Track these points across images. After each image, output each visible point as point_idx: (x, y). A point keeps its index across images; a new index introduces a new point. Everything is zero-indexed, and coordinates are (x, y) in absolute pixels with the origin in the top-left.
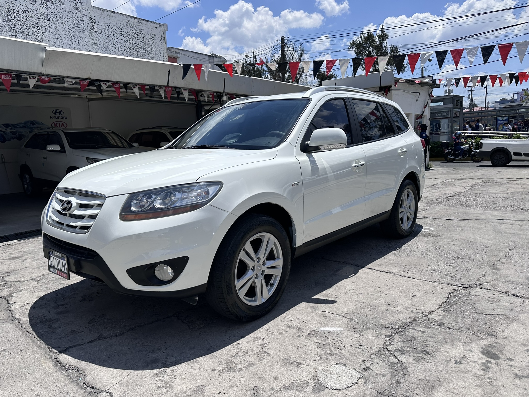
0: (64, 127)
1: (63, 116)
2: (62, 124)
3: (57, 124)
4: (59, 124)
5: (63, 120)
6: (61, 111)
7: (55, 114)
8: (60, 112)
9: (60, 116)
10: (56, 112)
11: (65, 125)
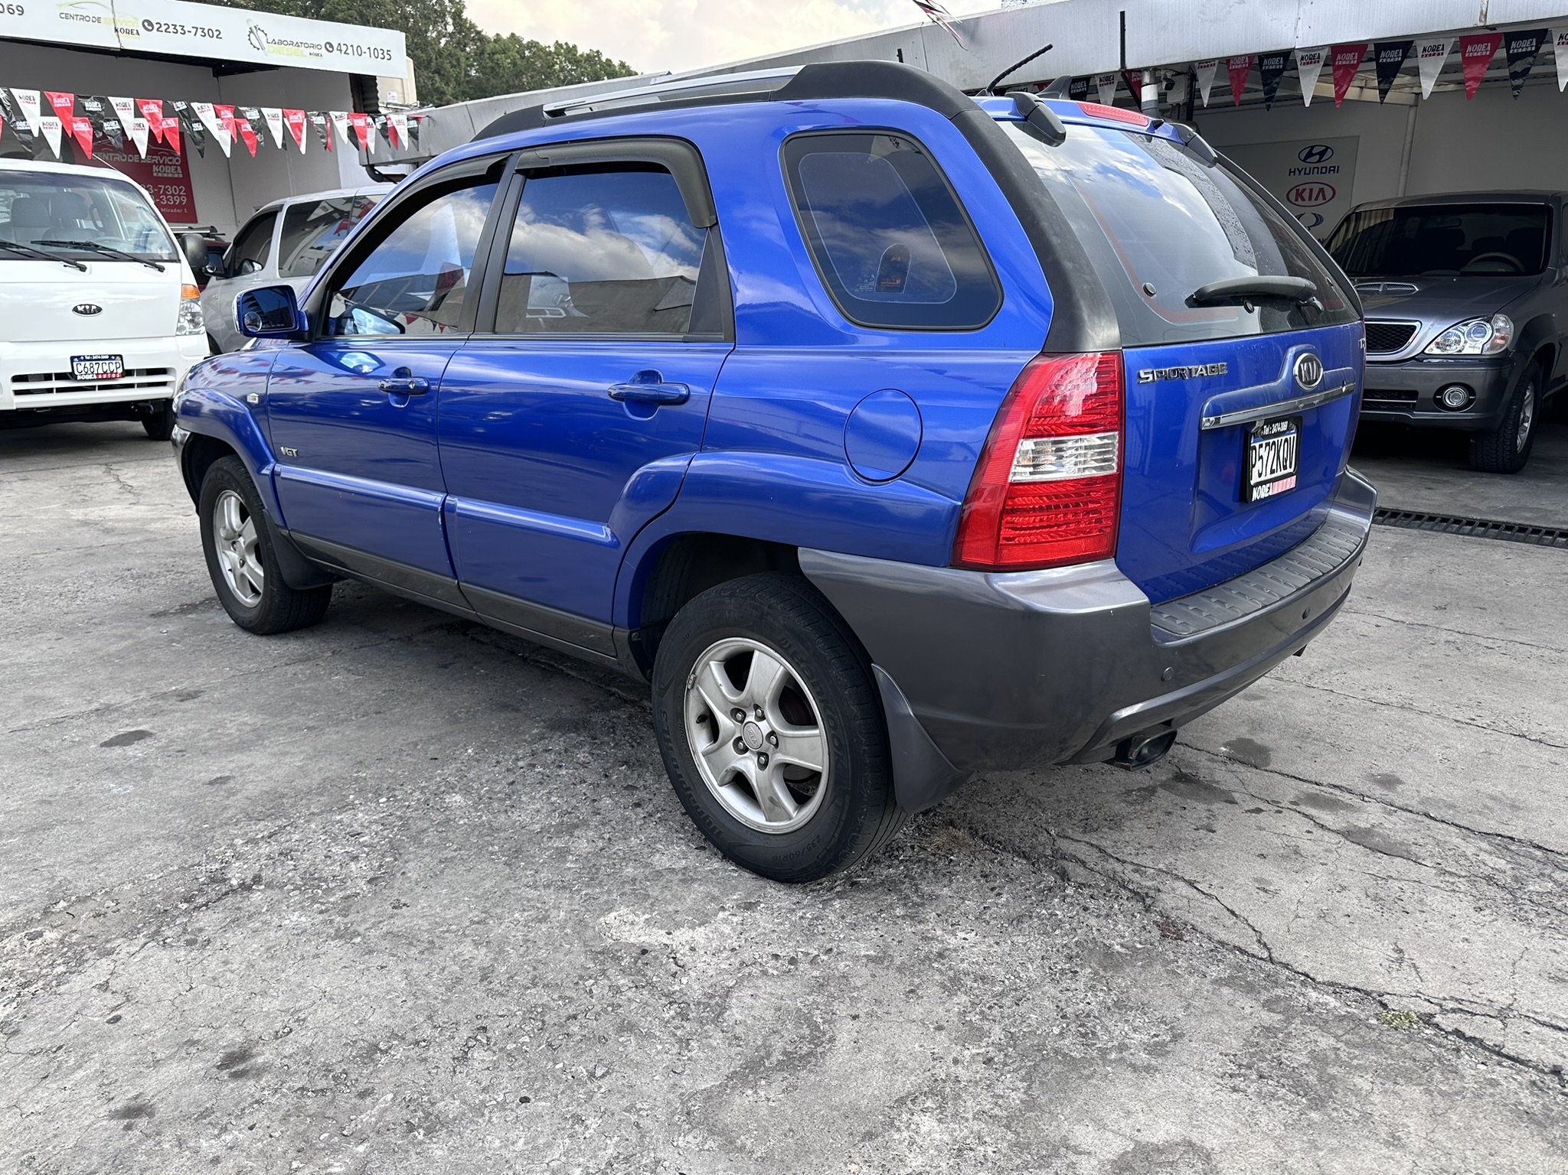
0: (1324, 198)
1: (1328, 164)
2: (1322, 190)
3: (1304, 190)
4: (1311, 190)
5: (1328, 178)
6: (1327, 148)
7: (1304, 161)
8: (1322, 154)
9: (1320, 165)
10: (1310, 155)
11: (1329, 193)
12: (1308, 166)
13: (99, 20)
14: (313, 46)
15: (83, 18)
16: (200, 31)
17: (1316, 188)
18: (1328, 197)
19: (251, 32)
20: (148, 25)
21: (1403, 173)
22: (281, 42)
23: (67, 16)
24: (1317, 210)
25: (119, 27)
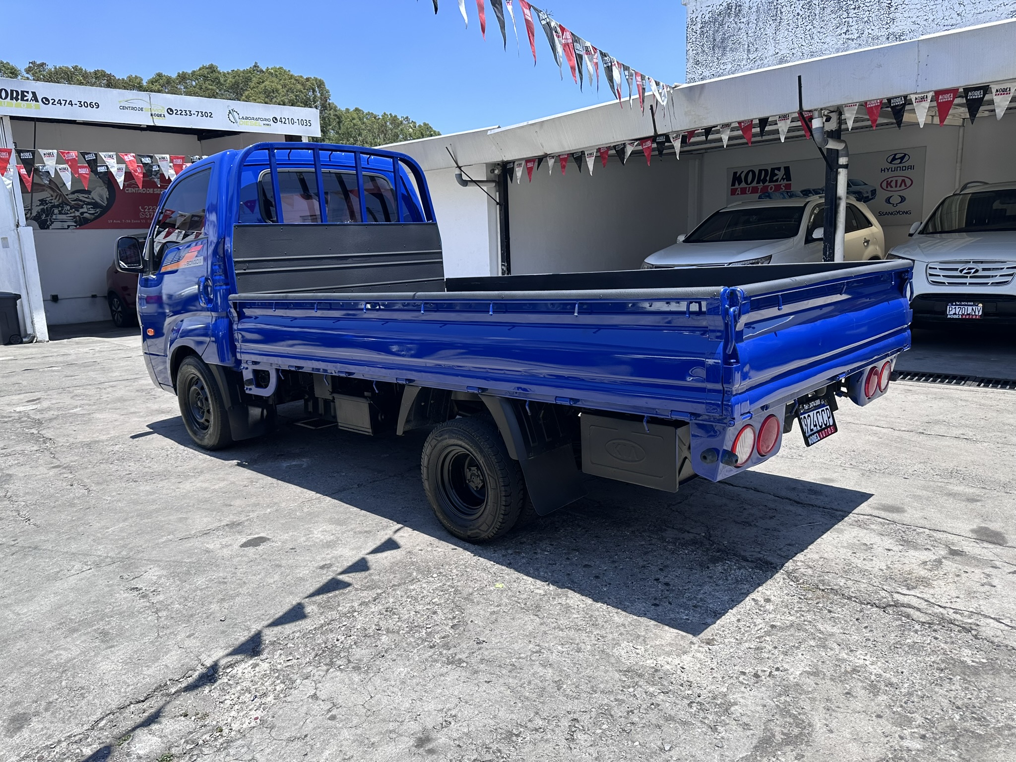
0: (905, 186)
1: (907, 164)
2: (903, 181)
3: (892, 181)
4: (896, 181)
5: (907, 173)
6: (905, 155)
7: (891, 163)
8: (902, 158)
9: (901, 165)
10: (894, 159)
11: (908, 182)
12: (893, 166)
13: (142, 109)
14: (266, 120)
15: (133, 109)
16: (200, 113)
17: (900, 180)
18: (908, 185)
19: (230, 113)
20: (170, 112)
21: (958, 168)
22: (247, 118)
23: (124, 108)
24: (901, 193)
25: (153, 113)
